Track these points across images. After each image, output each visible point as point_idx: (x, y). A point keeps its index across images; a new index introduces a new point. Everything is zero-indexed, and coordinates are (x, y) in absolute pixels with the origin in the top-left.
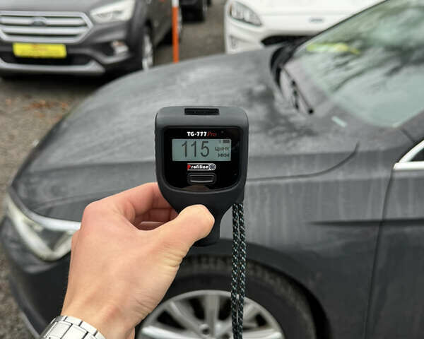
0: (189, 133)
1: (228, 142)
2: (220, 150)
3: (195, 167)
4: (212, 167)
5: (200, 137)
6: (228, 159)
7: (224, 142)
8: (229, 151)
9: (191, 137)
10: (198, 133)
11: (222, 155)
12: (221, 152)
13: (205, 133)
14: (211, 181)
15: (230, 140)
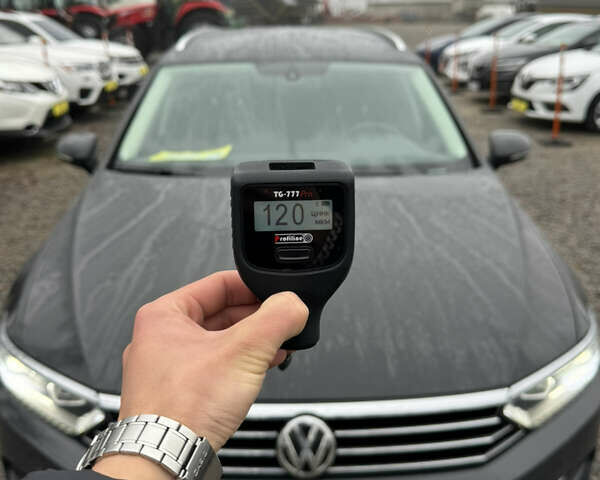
0: (276, 193)
1: (328, 204)
2: (318, 215)
3: (284, 239)
4: (308, 238)
5: (291, 198)
6: (329, 227)
7: (323, 204)
8: (330, 217)
9: (279, 199)
10: (289, 192)
11: (321, 222)
12: (319, 218)
13: (298, 192)
14: (307, 258)
15: (331, 201)
